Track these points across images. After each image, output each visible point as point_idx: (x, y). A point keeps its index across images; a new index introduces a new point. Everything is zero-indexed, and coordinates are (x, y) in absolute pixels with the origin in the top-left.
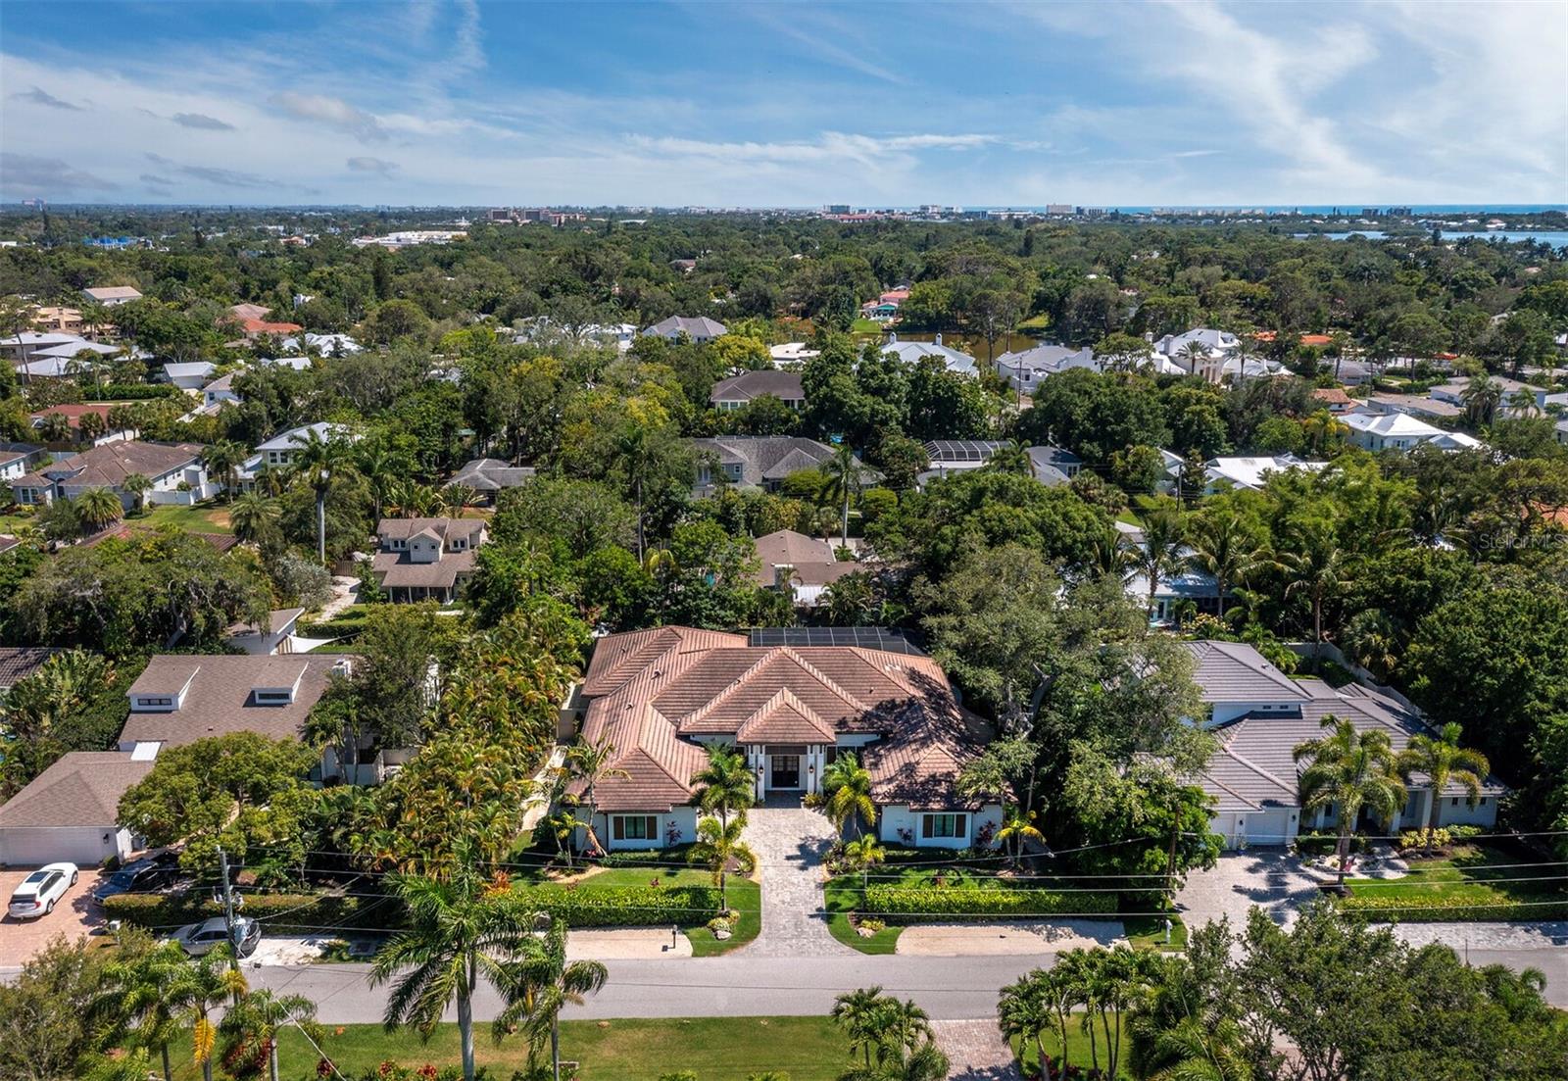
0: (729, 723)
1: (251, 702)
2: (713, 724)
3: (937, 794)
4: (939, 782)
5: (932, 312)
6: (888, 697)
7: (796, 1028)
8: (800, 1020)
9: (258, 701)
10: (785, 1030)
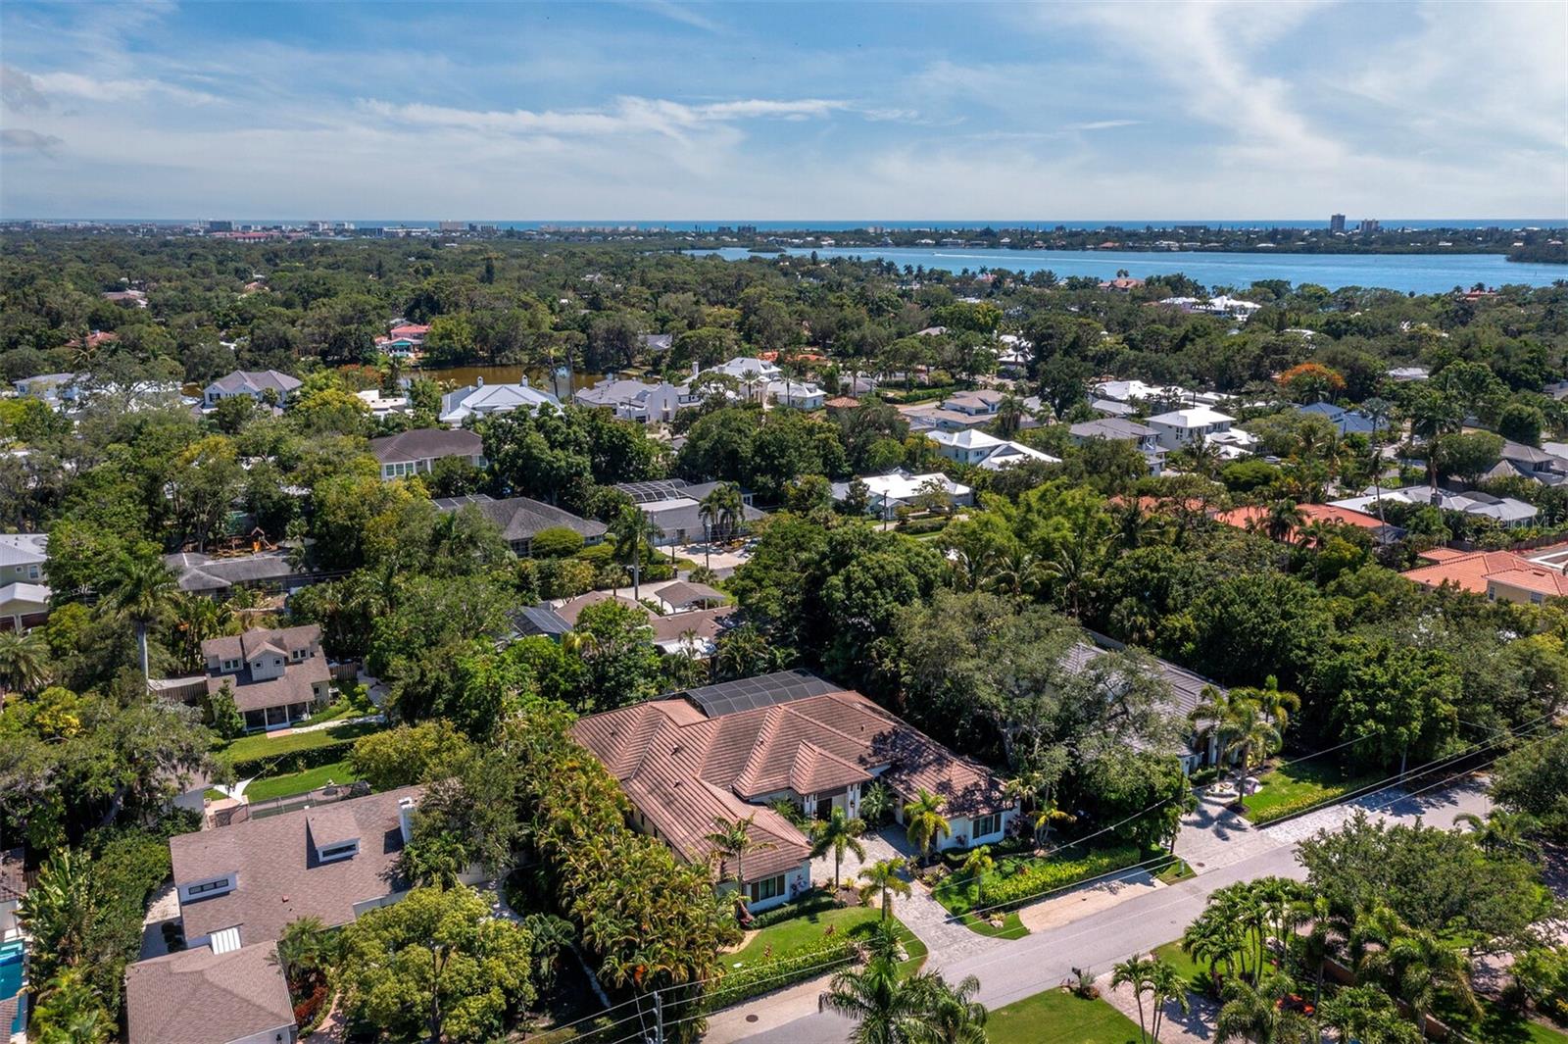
0: (779, 780)
1: (313, 859)
2: (767, 784)
3: (978, 802)
4: (972, 793)
5: (458, 347)
6: (877, 732)
7: (1028, 1009)
8: (1026, 1002)
9: (322, 859)
10: (1023, 1014)
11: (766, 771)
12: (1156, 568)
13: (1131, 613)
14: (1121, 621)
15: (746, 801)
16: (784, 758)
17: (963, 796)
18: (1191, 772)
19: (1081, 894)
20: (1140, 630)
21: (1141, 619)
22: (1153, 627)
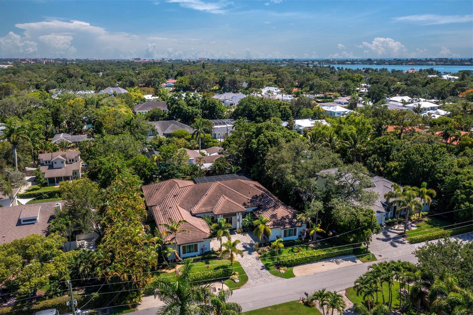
0: (209, 209)
1: (19, 223)
2: (203, 210)
3: (286, 223)
4: (285, 219)
5: (185, 85)
6: (255, 194)
7: (281, 308)
8: (281, 305)
9: (22, 223)
10: (278, 310)
11: (204, 205)
12: (386, 144)
13: (374, 160)
14: (370, 164)
15: (194, 215)
16: (213, 201)
17: (281, 220)
18: (386, 219)
19: (323, 263)
20: (378, 167)
21: (378, 163)
22: (383, 166)
